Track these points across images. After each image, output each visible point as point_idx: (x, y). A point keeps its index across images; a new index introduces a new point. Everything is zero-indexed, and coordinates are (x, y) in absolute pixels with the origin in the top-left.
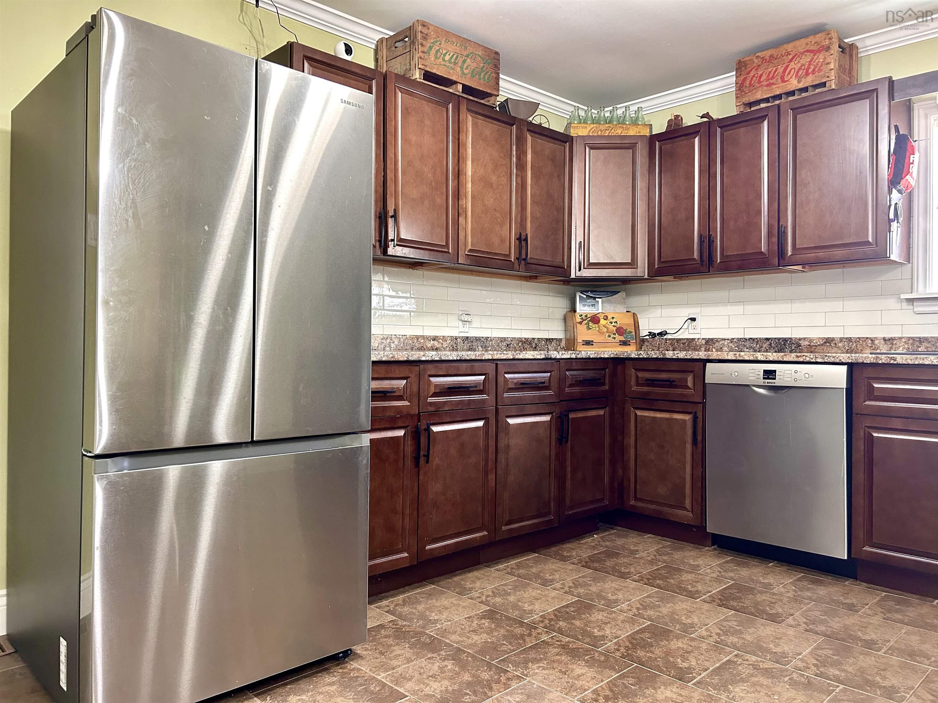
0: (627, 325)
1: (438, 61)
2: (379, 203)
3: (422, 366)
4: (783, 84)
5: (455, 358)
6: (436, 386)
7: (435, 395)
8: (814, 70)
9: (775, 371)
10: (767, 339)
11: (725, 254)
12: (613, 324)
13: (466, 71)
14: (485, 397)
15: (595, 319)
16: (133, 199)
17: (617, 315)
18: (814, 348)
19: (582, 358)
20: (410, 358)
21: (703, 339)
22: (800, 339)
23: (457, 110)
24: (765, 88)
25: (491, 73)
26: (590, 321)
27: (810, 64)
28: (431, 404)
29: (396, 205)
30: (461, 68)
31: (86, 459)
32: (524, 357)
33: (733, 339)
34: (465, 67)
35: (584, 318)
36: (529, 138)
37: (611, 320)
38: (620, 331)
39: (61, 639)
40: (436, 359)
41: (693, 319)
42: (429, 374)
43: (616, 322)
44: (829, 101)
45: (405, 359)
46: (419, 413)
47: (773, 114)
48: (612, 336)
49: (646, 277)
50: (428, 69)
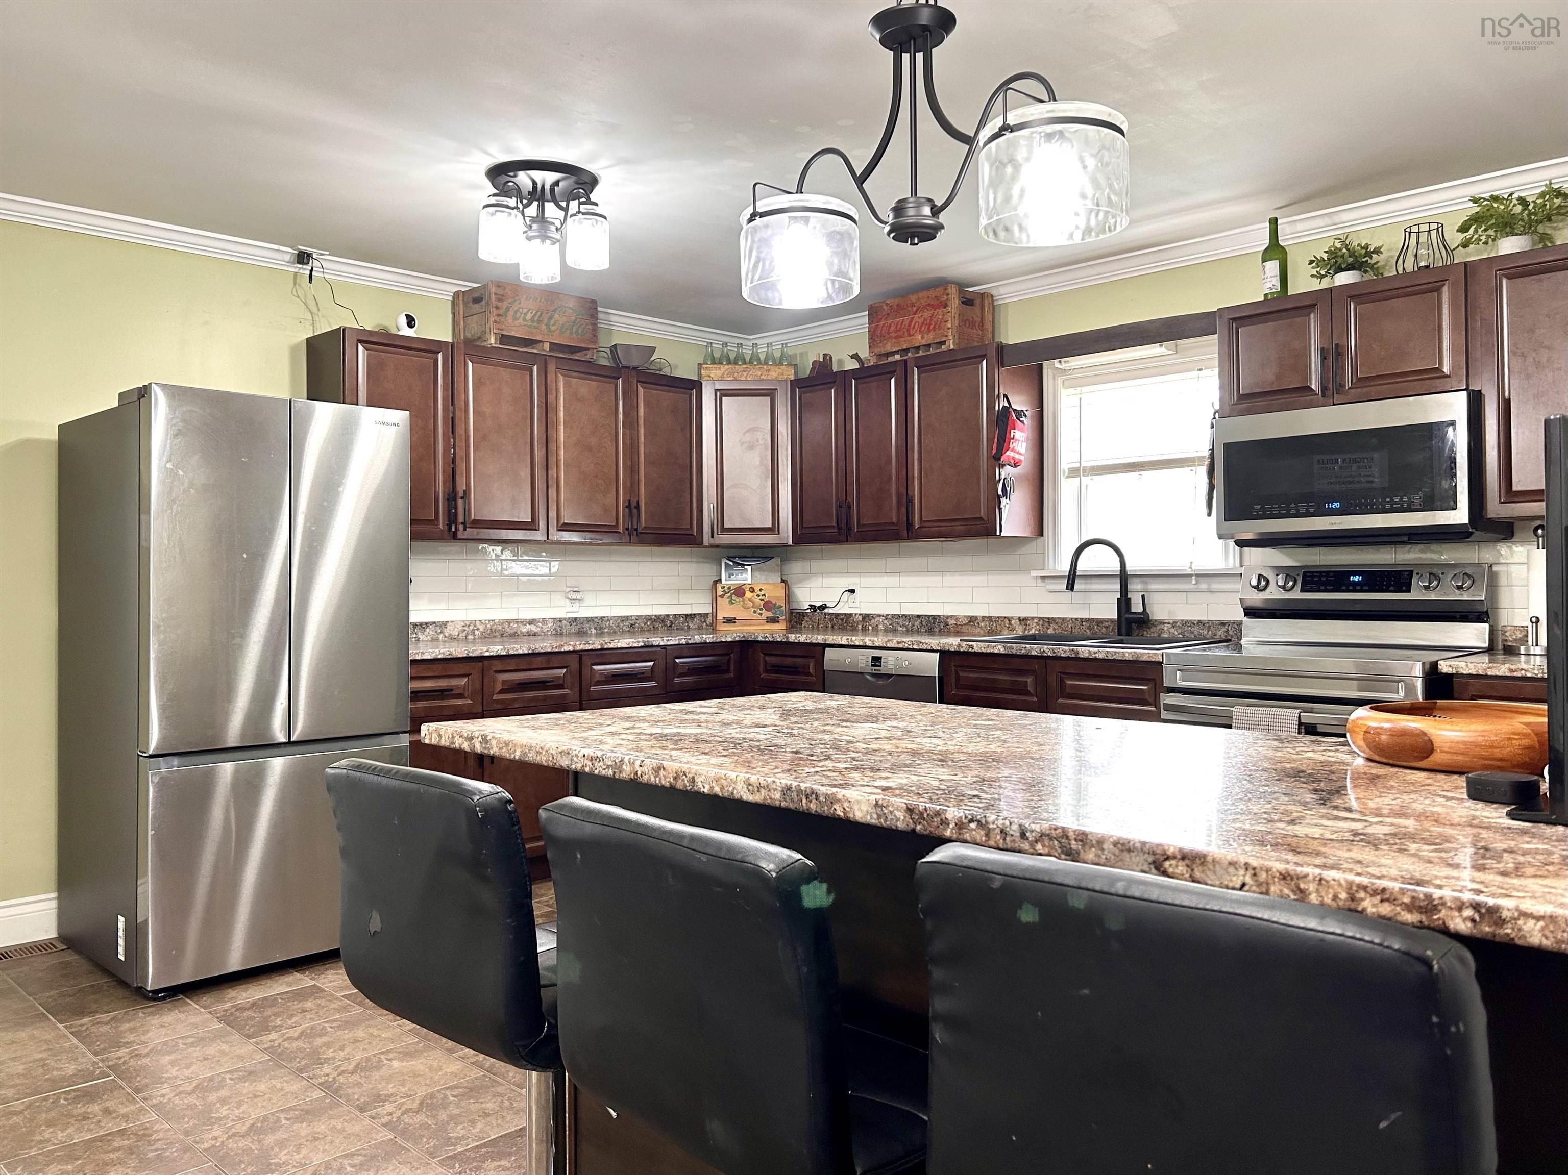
0: (778, 598)
1: (517, 323)
2: (447, 484)
3: (486, 662)
4: (909, 338)
5: (526, 652)
6: (504, 682)
7: (502, 691)
8: (934, 327)
9: (880, 658)
10: (918, 616)
11: (861, 522)
12: (761, 597)
13: (553, 328)
14: (566, 691)
15: (739, 592)
16: (180, 538)
17: (765, 586)
18: (960, 627)
19: (696, 644)
20: (471, 655)
21: (860, 614)
22: (948, 617)
23: (544, 373)
24: (894, 340)
25: (587, 325)
26: (733, 594)
27: (931, 320)
28: (497, 701)
29: (468, 485)
30: (547, 325)
31: (141, 758)
32: (616, 646)
33: (888, 615)
34: (552, 323)
35: (727, 591)
36: (641, 391)
37: (759, 593)
38: (768, 605)
39: (119, 916)
40: (502, 653)
41: (852, 591)
42: (494, 669)
43: (764, 595)
44: (948, 362)
45: (465, 655)
46: (483, 711)
47: (900, 371)
48: (759, 611)
49: (790, 542)
50: (505, 333)
